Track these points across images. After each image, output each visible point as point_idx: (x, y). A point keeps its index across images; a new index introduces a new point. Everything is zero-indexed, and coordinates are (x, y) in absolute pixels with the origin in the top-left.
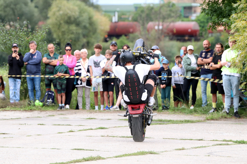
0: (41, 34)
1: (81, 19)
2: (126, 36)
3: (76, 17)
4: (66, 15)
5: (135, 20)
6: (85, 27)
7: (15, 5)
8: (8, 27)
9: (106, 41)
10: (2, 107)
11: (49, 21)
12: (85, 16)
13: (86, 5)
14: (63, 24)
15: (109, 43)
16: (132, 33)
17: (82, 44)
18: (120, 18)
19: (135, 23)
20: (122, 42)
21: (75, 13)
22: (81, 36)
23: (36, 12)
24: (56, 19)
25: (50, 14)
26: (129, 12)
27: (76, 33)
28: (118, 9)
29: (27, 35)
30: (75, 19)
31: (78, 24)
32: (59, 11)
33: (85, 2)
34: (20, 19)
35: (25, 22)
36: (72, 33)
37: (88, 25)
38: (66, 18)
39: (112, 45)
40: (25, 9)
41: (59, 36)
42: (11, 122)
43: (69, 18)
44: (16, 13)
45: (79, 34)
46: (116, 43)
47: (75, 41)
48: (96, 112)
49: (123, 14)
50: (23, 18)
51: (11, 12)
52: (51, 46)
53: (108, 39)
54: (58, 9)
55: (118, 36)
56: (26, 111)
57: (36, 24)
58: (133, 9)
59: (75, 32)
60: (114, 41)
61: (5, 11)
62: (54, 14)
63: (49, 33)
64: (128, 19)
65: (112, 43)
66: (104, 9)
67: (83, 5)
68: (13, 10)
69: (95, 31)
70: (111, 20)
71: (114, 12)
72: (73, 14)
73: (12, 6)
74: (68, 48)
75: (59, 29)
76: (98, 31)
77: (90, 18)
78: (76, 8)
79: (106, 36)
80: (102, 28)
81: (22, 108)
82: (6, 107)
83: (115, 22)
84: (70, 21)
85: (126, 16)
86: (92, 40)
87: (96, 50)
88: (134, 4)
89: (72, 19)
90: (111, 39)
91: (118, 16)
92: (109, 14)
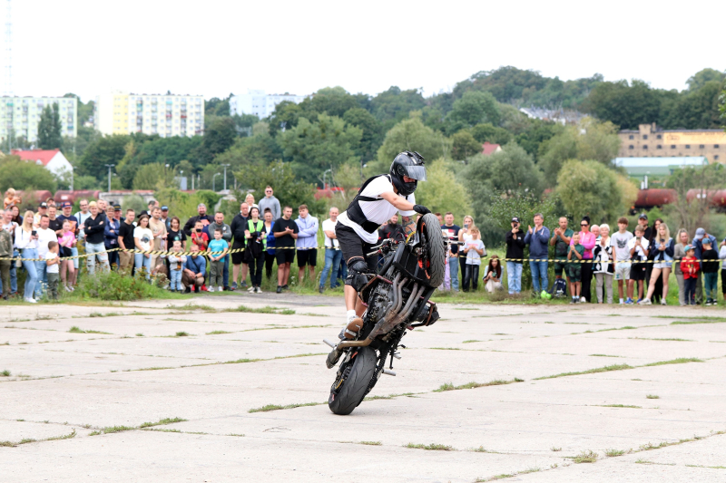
0: (548, 204)
1: (599, 185)
2: (658, 207)
3: (593, 182)
4: (581, 180)
5: (671, 186)
6: (605, 196)
7: (514, 168)
8: (505, 196)
9: (632, 213)
10: (498, 300)
11: (559, 188)
12: (605, 181)
13: (607, 167)
14: (577, 192)
15: (637, 216)
16: (667, 203)
17: (601, 218)
18: (650, 184)
19: (671, 190)
20: (653, 215)
21: (592, 177)
22: (600, 208)
23: (541, 176)
24: (567, 186)
25: (559, 179)
26: (663, 176)
27: (594, 203)
28: (648, 172)
29: (532, 205)
30: (593, 186)
31: (596, 192)
32: (571, 174)
33: (604, 163)
34: (522, 186)
35: (527, 190)
36: (589, 204)
37: (608, 193)
38: (580, 185)
39: (641, 219)
40: (526, 174)
41: (571, 208)
42: (510, 319)
43: (585, 184)
44: (515, 178)
45: (597, 204)
46: (646, 216)
47: (592, 214)
48: (621, 306)
49: (655, 179)
50: (525, 184)
51: (509, 178)
52: (563, 220)
53: (635, 211)
54: (570, 172)
55: (648, 207)
56: (529, 304)
57: (542, 192)
58: (668, 173)
59: (592, 202)
60: (644, 213)
61: (501, 176)
62: (565, 179)
63: (559, 204)
64: (661, 185)
65: (640, 216)
66: (630, 173)
67: (602, 167)
68: (511, 173)
69: (618, 201)
70: (639, 187)
71: (644, 176)
72: (590, 178)
73: (510, 169)
74: (584, 222)
75: (571, 198)
76: (623, 201)
77: (612, 184)
78: (594, 171)
79: (633, 208)
80: (628, 197)
81: (523, 301)
82: (503, 299)
83: (645, 189)
84: (585, 188)
85: (659, 182)
86: (615, 213)
87: (621, 226)
88: (670, 166)
89: (589, 185)
90: (640, 212)
91: (649, 182)
92: (637, 178)
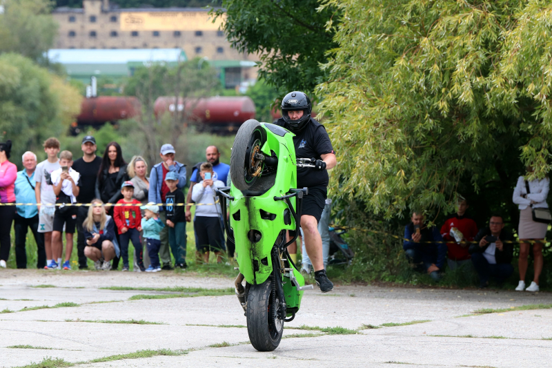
1: (24, 91)
2: (113, 123)
3: (15, 87)
5: (131, 93)
6: (32, 107)
9: (73, 133)
12: (33, 85)
13: (35, 64)
15: (80, 138)
16: (125, 117)
17: (26, 139)
18: (101, 90)
19: (131, 99)
20: (104, 136)
21: (13, 78)
22: (25, 125)
26: (120, 77)
27: (16, 118)
28: (97, 72)
30: (14, 91)
31: (18, 101)
33: (32, 58)
36: (8, 118)
37: (38, 103)
39: (86, 144)
45: (20, 120)
46: (93, 139)
47: (13, 133)
48: (55, 273)
49: (107, 82)
53: (77, 131)
55: (98, 124)
58: (127, 72)
59: (12, 115)
60: (90, 134)
65: (85, 139)
66: (70, 71)
67: (28, 63)
69: (51, 115)
70: (84, 94)
71: (90, 77)
72: (10, 80)
76: (59, 114)
77: (43, 89)
78: (16, 70)
79: (74, 124)
80: (67, 109)
83: (92, 97)
84: (3, 95)
85: (113, 86)
86: (46, 131)
87: (49, 152)
88: (129, 63)
89: (8, 91)
90: (84, 131)
91: (98, 86)
92: (81, 81)
